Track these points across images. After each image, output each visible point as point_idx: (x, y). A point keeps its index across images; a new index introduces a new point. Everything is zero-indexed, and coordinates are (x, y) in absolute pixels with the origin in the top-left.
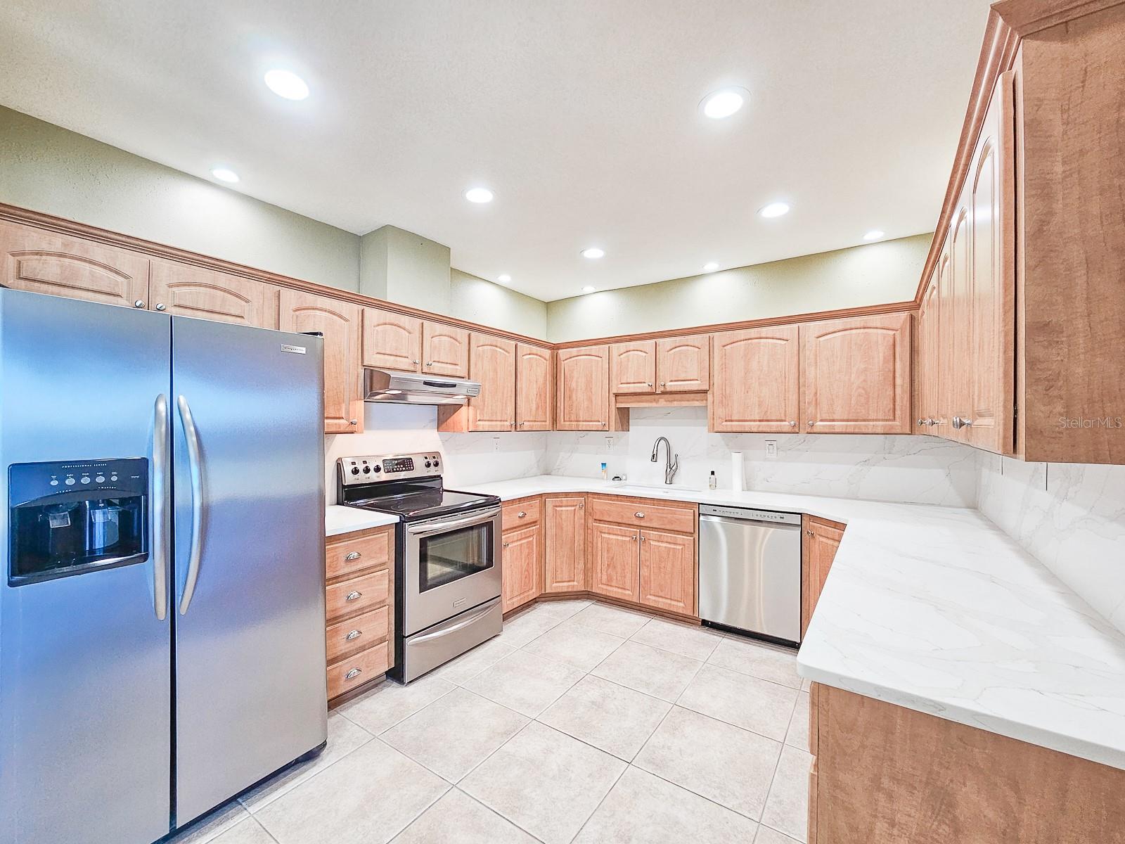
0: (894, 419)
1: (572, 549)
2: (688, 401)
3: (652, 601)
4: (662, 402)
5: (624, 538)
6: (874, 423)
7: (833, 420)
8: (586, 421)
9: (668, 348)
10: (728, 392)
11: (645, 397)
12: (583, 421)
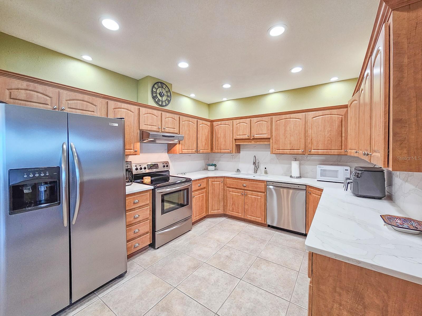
0: (342, 149)
1: (219, 198)
2: (263, 142)
3: (249, 217)
4: (253, 142)
5: (238, 194)
6: (334, 151)
7: (318, 150)
8: (224, 149)
9: (255, 122)
10: (278, 139)
11: (246, 141)
12: (223, 149)
